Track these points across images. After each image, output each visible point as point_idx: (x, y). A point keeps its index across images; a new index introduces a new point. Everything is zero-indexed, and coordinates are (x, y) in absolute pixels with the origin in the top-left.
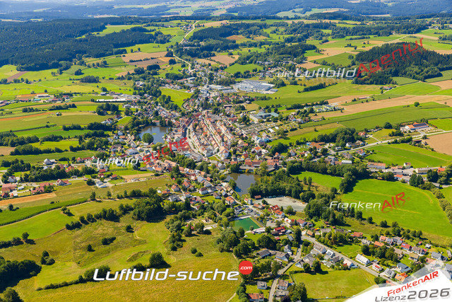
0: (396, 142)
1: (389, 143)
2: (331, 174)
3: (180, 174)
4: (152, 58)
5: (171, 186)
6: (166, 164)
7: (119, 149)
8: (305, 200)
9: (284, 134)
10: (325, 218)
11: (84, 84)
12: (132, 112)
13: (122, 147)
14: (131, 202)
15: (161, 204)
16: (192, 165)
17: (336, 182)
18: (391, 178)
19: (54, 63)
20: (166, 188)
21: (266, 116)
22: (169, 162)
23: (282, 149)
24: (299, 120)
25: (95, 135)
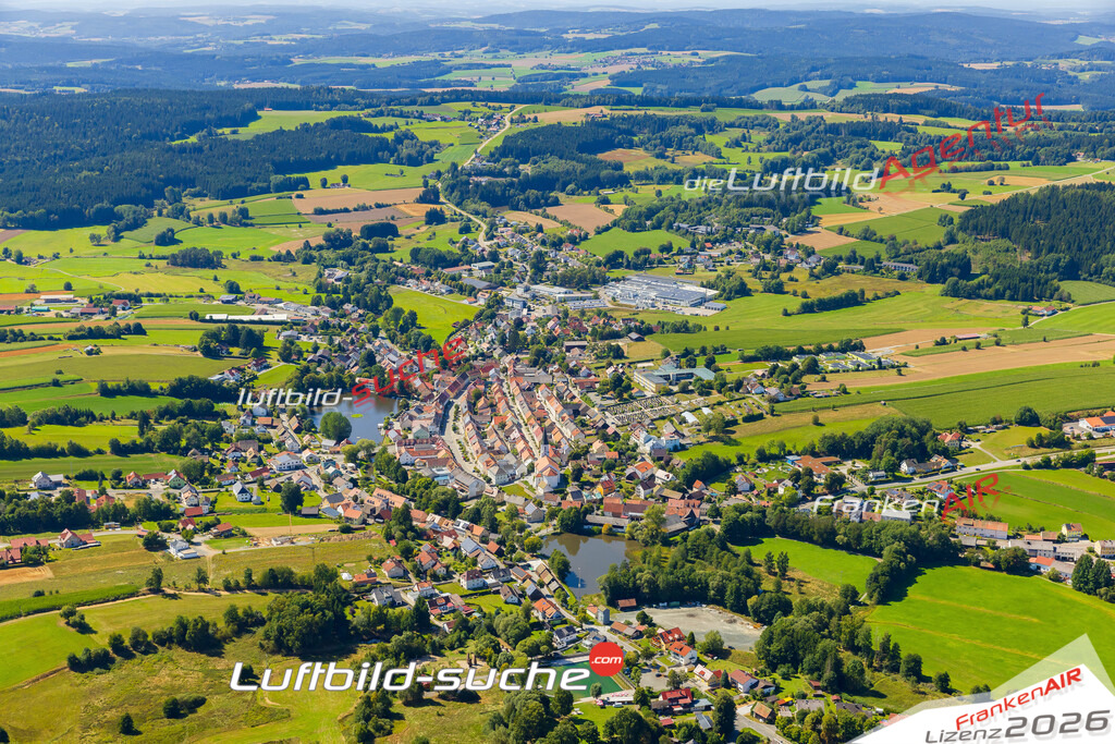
0: (1046, 465)
1: (1026, 467)
2: (848, 548)
3: (412, 528)
4: (379, 206)
5: (381, 561)
6: (376, 499)
7: (250, 453)
8: (763, 617)
9: (724, 430)
10: (811, 671)
11: (179, 270)
12: (300, 353)
13: (261, 448)
14: (260, 603)
15: (347, 611)
16: (450, 507)
17: (858, 570)
18: (1019, 566)
19: (100, 211)
20: (368, 567)
21: (679, 378)
22: (387, 494)
23: (714, 470)
24: (773, 391)
25: (189, 411)
